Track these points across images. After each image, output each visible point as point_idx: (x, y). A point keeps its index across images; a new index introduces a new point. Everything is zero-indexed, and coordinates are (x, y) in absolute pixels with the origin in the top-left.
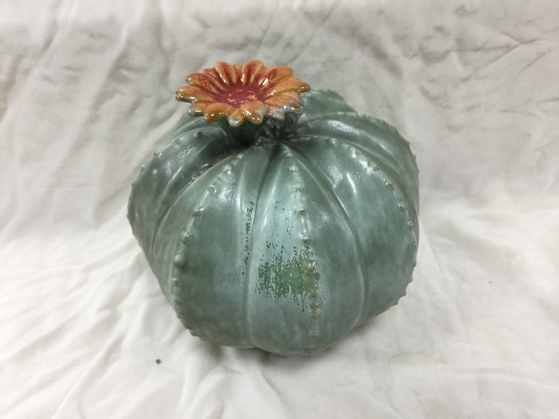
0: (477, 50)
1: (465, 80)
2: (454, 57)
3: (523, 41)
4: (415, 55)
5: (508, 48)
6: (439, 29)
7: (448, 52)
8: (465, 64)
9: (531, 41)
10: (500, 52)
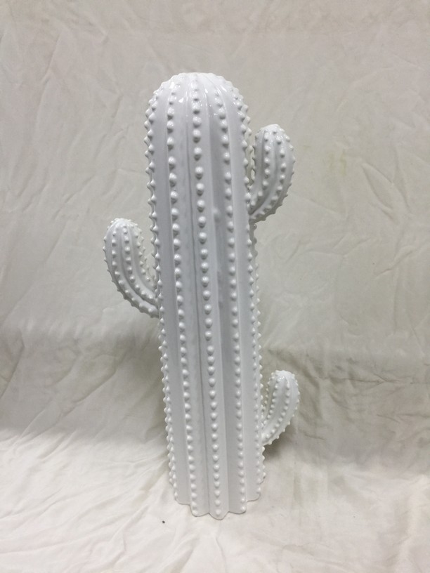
0: (361, 381)
1: (356, 395)
2: (348, 382)
3: (386, 380)
4: (326, 378)
5: (378, 382)
6: (339, 368)
7: (345, 379)
8: (355, 387)
9: (392, 381)
10: (374, 384)
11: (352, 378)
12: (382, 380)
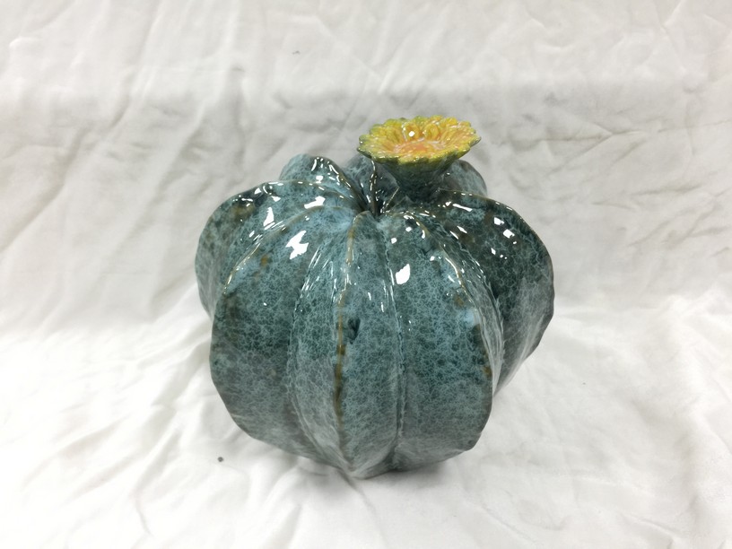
11: (553, 135)
12: (609, 133)
